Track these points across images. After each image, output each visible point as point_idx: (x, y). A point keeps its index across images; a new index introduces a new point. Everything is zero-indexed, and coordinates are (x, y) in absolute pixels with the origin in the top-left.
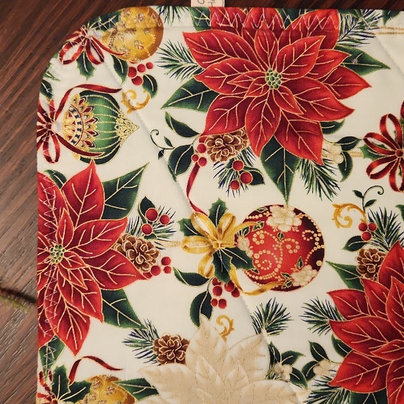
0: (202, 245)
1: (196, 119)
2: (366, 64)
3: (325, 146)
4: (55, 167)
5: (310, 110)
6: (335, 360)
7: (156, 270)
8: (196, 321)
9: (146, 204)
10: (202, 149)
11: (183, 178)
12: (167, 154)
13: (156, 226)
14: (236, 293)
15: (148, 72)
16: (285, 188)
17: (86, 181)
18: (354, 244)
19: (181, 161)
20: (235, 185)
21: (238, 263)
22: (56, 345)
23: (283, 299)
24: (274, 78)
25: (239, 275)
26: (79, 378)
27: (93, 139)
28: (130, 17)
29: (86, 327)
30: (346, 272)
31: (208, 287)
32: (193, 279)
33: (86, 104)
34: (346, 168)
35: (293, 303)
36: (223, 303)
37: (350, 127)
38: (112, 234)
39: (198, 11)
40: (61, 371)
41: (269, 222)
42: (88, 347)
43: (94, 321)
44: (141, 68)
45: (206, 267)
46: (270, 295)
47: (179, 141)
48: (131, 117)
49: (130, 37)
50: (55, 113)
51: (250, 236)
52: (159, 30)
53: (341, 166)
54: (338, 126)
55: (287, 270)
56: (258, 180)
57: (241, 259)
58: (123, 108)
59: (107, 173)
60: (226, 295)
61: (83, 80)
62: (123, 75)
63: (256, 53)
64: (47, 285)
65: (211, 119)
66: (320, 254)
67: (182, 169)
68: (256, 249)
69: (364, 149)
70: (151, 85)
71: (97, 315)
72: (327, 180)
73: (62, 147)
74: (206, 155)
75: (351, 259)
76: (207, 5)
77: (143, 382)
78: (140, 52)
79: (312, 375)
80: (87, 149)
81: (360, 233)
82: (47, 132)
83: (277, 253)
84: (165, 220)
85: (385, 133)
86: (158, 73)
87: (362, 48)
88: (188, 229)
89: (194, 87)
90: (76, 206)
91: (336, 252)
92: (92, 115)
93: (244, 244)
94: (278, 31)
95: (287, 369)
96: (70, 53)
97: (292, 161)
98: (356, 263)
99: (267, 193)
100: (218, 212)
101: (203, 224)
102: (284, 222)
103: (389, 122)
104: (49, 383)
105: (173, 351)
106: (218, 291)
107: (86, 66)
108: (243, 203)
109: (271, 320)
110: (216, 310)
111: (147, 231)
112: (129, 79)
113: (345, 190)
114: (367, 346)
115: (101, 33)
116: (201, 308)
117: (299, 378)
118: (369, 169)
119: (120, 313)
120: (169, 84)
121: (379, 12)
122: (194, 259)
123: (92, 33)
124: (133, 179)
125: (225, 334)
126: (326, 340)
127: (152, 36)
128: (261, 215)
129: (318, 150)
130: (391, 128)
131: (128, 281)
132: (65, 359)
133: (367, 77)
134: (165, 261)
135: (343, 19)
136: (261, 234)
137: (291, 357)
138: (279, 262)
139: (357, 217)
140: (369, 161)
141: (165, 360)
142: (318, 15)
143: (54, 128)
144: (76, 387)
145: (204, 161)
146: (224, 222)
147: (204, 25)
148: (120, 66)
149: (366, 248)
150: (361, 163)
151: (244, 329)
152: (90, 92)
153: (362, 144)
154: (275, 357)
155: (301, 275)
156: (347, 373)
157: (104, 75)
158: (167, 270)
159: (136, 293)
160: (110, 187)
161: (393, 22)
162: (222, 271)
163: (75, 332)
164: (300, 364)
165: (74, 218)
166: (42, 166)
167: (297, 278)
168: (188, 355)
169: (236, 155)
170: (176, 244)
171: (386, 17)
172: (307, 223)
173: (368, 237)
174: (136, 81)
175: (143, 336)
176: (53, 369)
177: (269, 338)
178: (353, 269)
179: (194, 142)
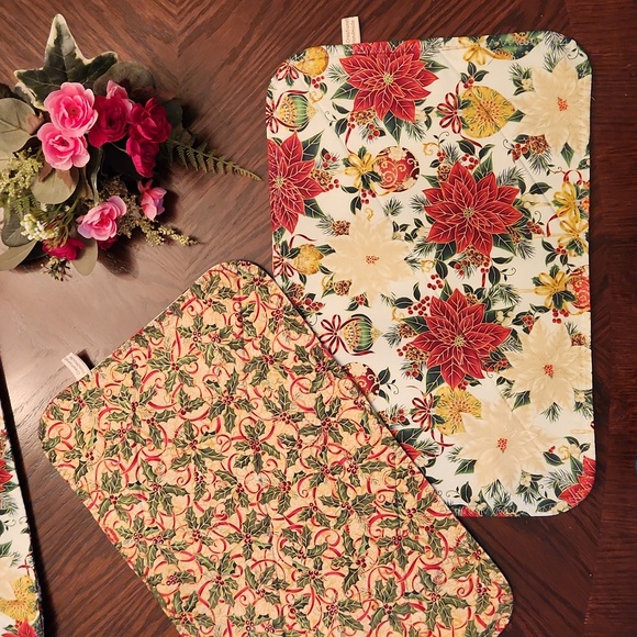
0: (355, 171)
1: (348, 104)
2: (435, 67)
3: (416, 112)
4: (276, 136)
5: (408, 95)
6: (428, 226)
7: (331, 187)
8: (354, 212)
9: (324, 152)
10: (352, 120)
11: (343, 136)
12: (334, 124)
13: (330, 163)
14: (374, 196)
15: (322, 81)
16: (397, 136)
17: (293, 141)
18: (435, 164)
19: (341, 127)
20: (370, 137)
21: (374, 179)
22: (282, 230)
23: (399, 197)
24: (388, 79)
25: (375, 186)
26: (294, 246)
27: (295, 119)
28: (311, 53)
29: (297, 219)
30: (431, 179)
31: (358, 194)
32: (352, 190)
33: (291, 101)
34: (428, 123)
35: (404, 199)
36: (367, 201)
37: (430, 101)
38: (307, 169)
39: (346, 47)
40: (285, 243)
41: (389, 156)
42: (299, 229)
43: (300, 215)
44: (318, 79)
45: (358, 183)
46: (392, 195)
47: (340, 116)
48: (314, 105)
49: (312, 63)
50: (275, 107)
51: (380, 164)
52: (327, 58)
53: (426, 122)
54: (423, 101)
55: (400, 181)
56: (383, 133)
57: (376, 178)
58: (310, 101)
59: (303, 137)
60: (369, 197)
61: (289, 88)
62: (309, 84)
63: (378, 66)
64: (275, 199)
65: (356, 104)
66: (417, 171)
67: (342, 131)
68: (383, 171)
69: (437, 112)
70: (324, 88)
71: (302, 213)
72: (419, 131)
73: (279, 124)
74: (354, 123)
75: (434, 172)
76: (351, 43)
77: (328, 246)
78: (318, 71)
79: (416, 236)
80: (292, 124)
81: (438, 158)
82: (271, 117)
83: (394, 172)
84: (334, 159)
85: (448, 103)
86: (327, 81)
87: (432, 59)
88: (347, 163)
89: (347, 87)
90: (288, 155)
91: (426, 170)
92: (294, 106)
93: (377, 169)
94: (389, 53)
95: (403, 234)
96: (281, 75)
97: (400, 122)
98: (437, 175)
99: (387, 141)
100: (362, 153)
101: (355, 160)
102: (397, 155)
103: (450, 96)
104: (279, 250)
105: (342, 229)
106: (364, 195)
107: (290, 80)
108: (375, 147)
109: (393, 208)
110: (364, 205)
111: (325, 165)
112: (312, 86)
113: (429, 134)
114: (444, 218)
115: (297, 62)
116: (356, 204)
117: (408, 238)
118: (441, 123)
119: (313, 211)
120: (334, 86)
121: (441, 39)
122: (351, 179)
123: (292, 63)
124: (317, 139)
125: (369, 218)
126: (422, 216)
127: (324, 62)
128: (385, 153)
129: (413, 116)
130: (451, 100)
131: (317, 193)
132: (287, 236)
133: (436, 74)
134: (336, 181)
135: (423, 44)
136: (386, 163)
137: (404, 227)
138: (396, 177)
139: (436, 150)
140: (441, 118)
141: (338, 233)
142: (409, 43)
143: (275, 115)
144: (293, 251)
145: (353, 126)
146: (366, 158)
147: (350, 53)
148: (307, 79)
149: (441, 165)
150: (436, 120)
151: (379, 215)
152: (292, 94)
153: (436, 109)
154: (396, 228)
155: (408, 183)
156: (435, 234)
157: (299, 85)
158: (337, 186)
159: (321, 200)
160: (305, 144)
161: (448, 43)
162: (366, 185)
163: (291, 223)
164: (409, 231)
165: (287, 161)
166: (270, 135)
167: (405, 184)
168: (350, 230)
169: (370, 121)
170: (341, 172)
171: (445, 41)
172: (410, 155)
173: (442, 159)
174: (316, 86)
175: (326, 223)
176: (280, 243)
177: (392, 218)
178: (435, 177)
179: (347, 116)
